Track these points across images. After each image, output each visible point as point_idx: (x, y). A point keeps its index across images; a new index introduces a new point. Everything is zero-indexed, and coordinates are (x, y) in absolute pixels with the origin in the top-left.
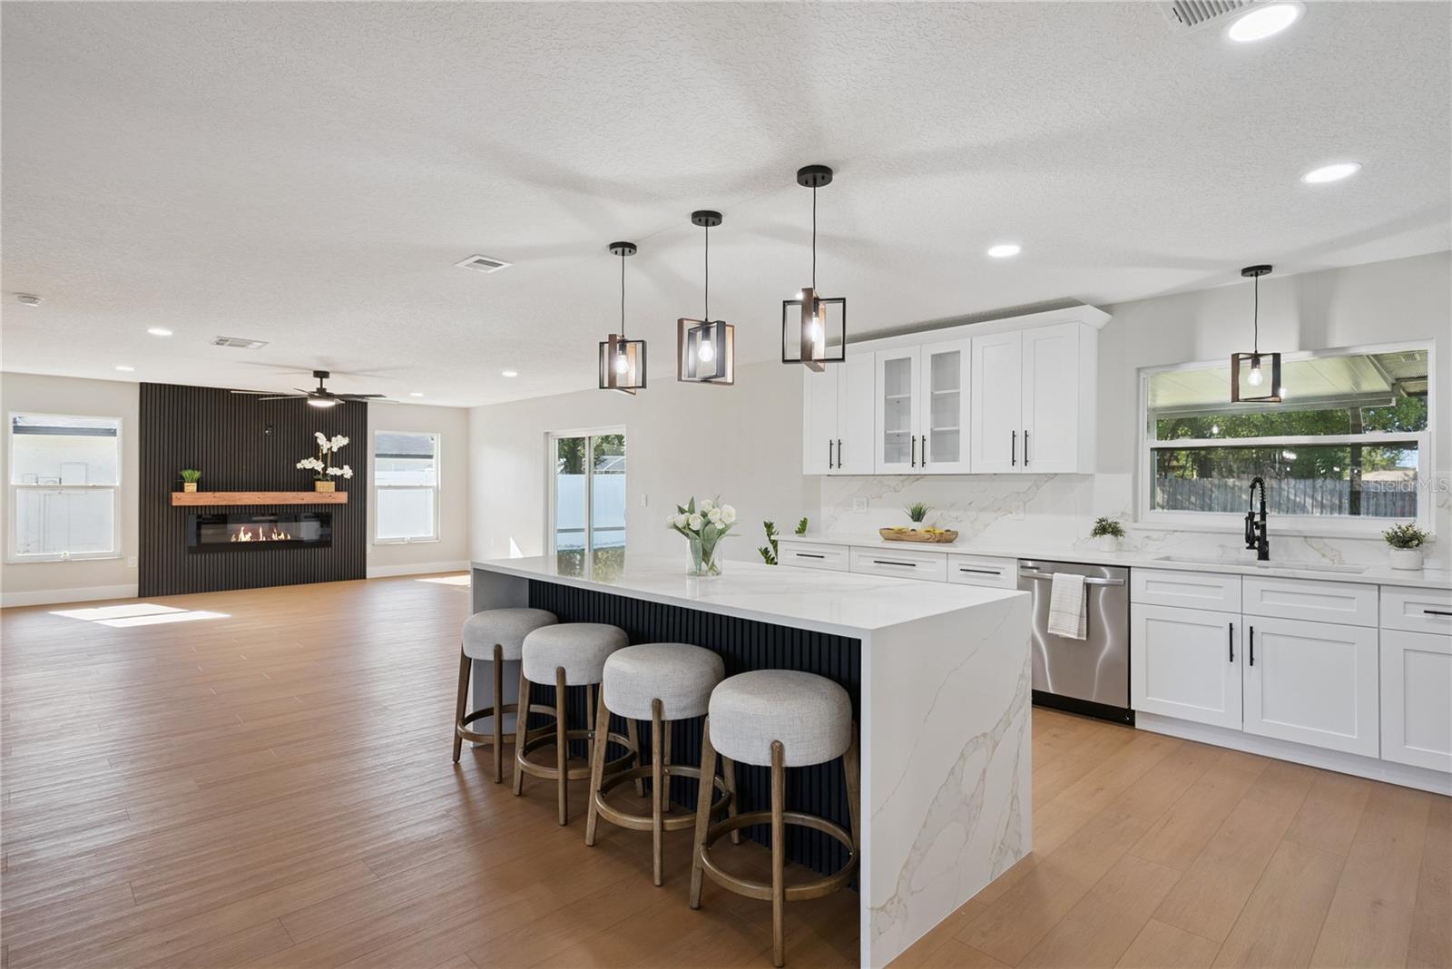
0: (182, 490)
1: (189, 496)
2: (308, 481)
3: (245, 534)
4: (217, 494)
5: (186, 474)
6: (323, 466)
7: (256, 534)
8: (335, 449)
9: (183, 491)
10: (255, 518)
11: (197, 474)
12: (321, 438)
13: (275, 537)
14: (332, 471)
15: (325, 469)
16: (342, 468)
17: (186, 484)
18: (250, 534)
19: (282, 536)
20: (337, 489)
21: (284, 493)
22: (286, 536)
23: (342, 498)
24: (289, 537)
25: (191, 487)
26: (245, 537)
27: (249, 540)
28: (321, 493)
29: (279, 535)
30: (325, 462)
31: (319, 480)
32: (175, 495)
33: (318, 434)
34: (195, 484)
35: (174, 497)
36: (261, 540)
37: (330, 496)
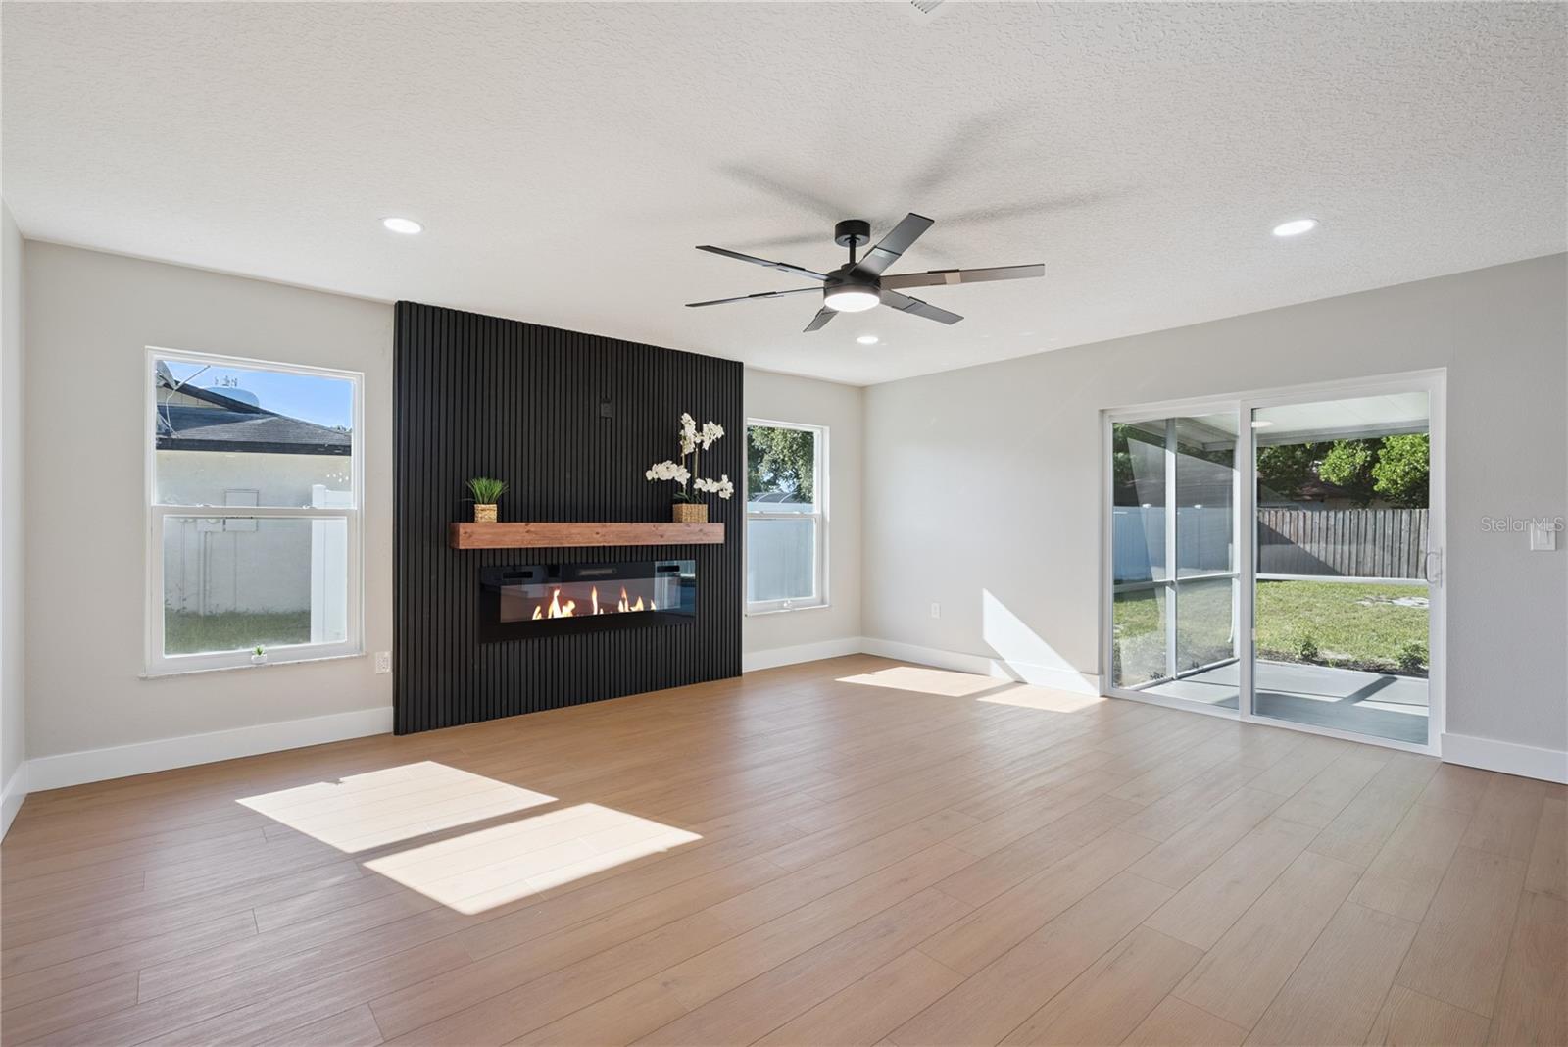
0: (470, 517)
1: (484, 529)
2: (663, 503)
3: (562, 602)
4: (533, 526)
5: (480, 486)
6: (689, 475)
7: (583, 603)
8: (705, 446)
9: (475, 521)
10: (584, 573)
11: (497, 488)
12: (685, 422)
13: (622, 608)
14: (702, 485)
15: (691, 482)
16: (719, 480)
17: (480, 507)
18: (572, 605)
19: (638, 606)
20: (712, 518)
22: (646, 606)
23: (717, 533)
24: (652, 607)
25: (487, 512)
26: (560, 610)
27: (571, 615)
28: (684, 525)
29: (632, 602)
30: (690, 470)
31: (681, 501)
32: (463, 528)
34: (494, 506)
35: (461, 531)
36: (595, 613)
37: (701, 531)
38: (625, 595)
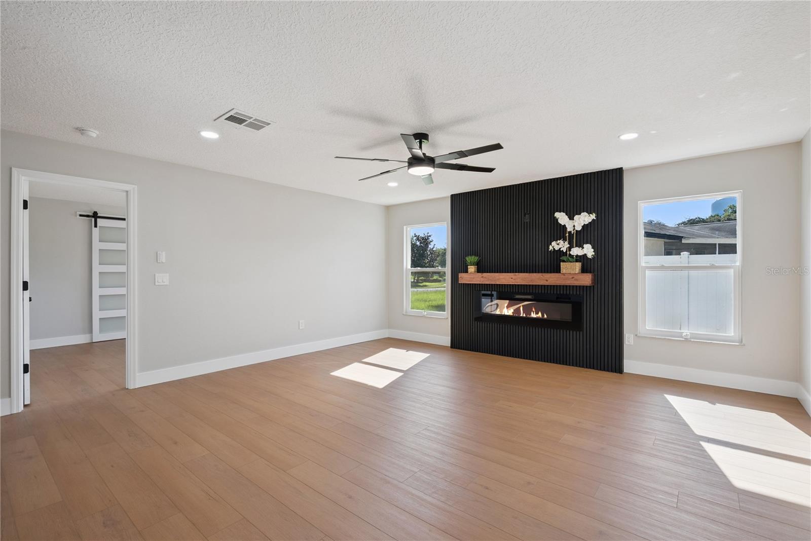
0: (466, 271)
1: (472, 276)
2: (554, 262)
3: (508, 309)
6: (569, 246)
7: (517, 310)
8: (579, 228)
9: (468, 272)
10: (517, 297)
12: (562, 218)
13: (533, 315)
14: (576, 251)
15: (570, 249)
16: (585, 247)
17: (469, 267)
18: (512, 309)
19: (540, 315)
20: (584, 270)
21: (531, 274)
22: (543, 315)
23: (586, 280)
24: (545, 316)
25: (472, 269)
26: (507, 312)
27: (512, 314)
28: (564, 274)
29: (537, 313)
30: (570, 242)
31: (564, 261)
32: (461, 275)
33: (557, 215)
34: (474, 267)
35: (460, 276)
36: (522, 315)
37: (573, 278)
38: (534, 310)
